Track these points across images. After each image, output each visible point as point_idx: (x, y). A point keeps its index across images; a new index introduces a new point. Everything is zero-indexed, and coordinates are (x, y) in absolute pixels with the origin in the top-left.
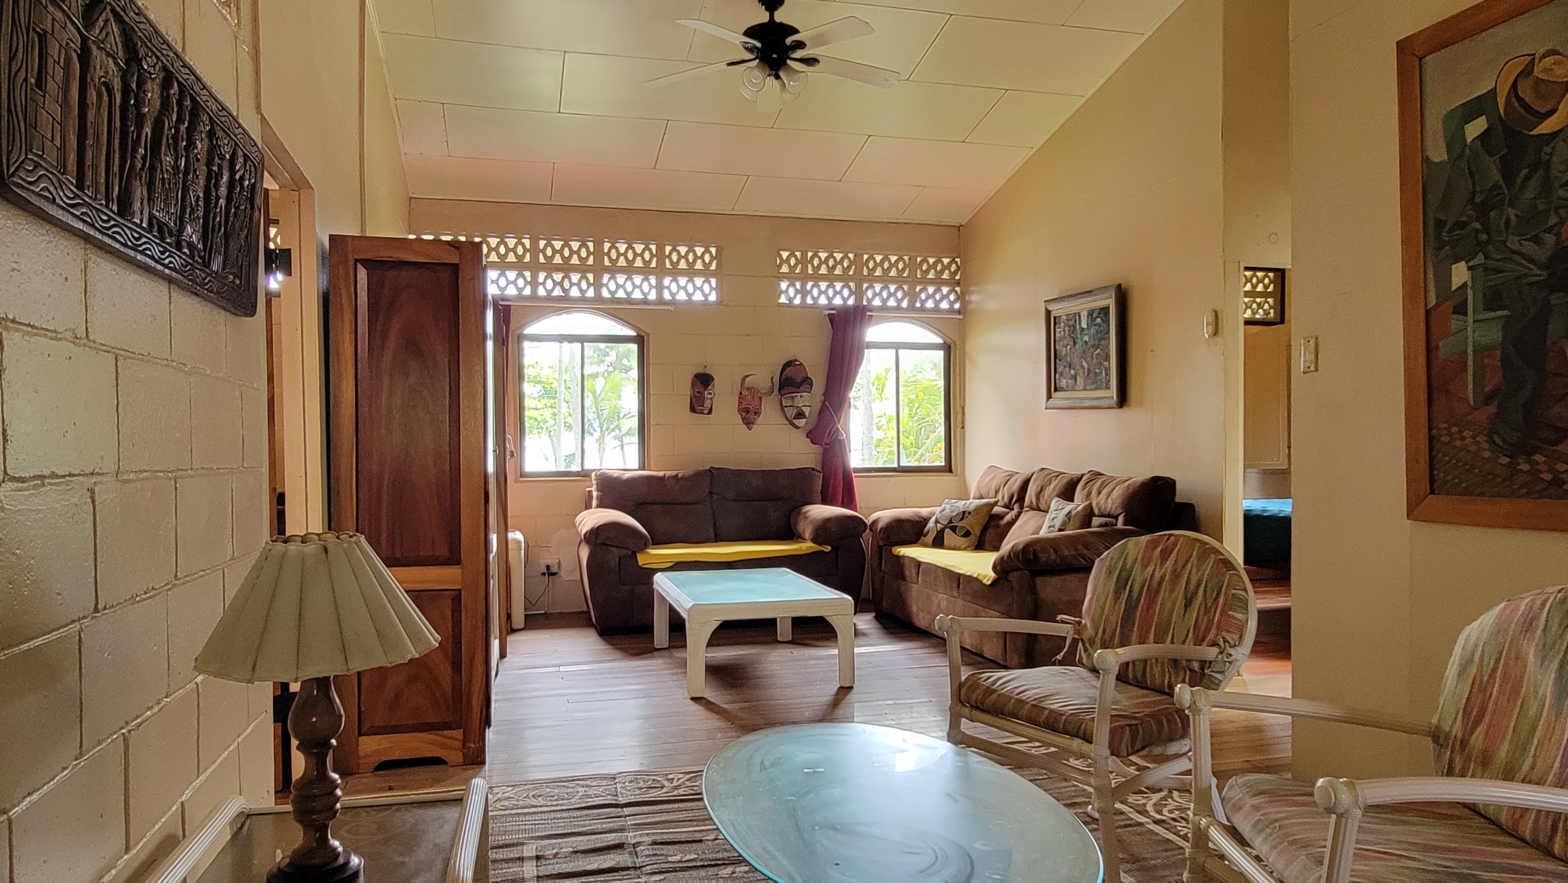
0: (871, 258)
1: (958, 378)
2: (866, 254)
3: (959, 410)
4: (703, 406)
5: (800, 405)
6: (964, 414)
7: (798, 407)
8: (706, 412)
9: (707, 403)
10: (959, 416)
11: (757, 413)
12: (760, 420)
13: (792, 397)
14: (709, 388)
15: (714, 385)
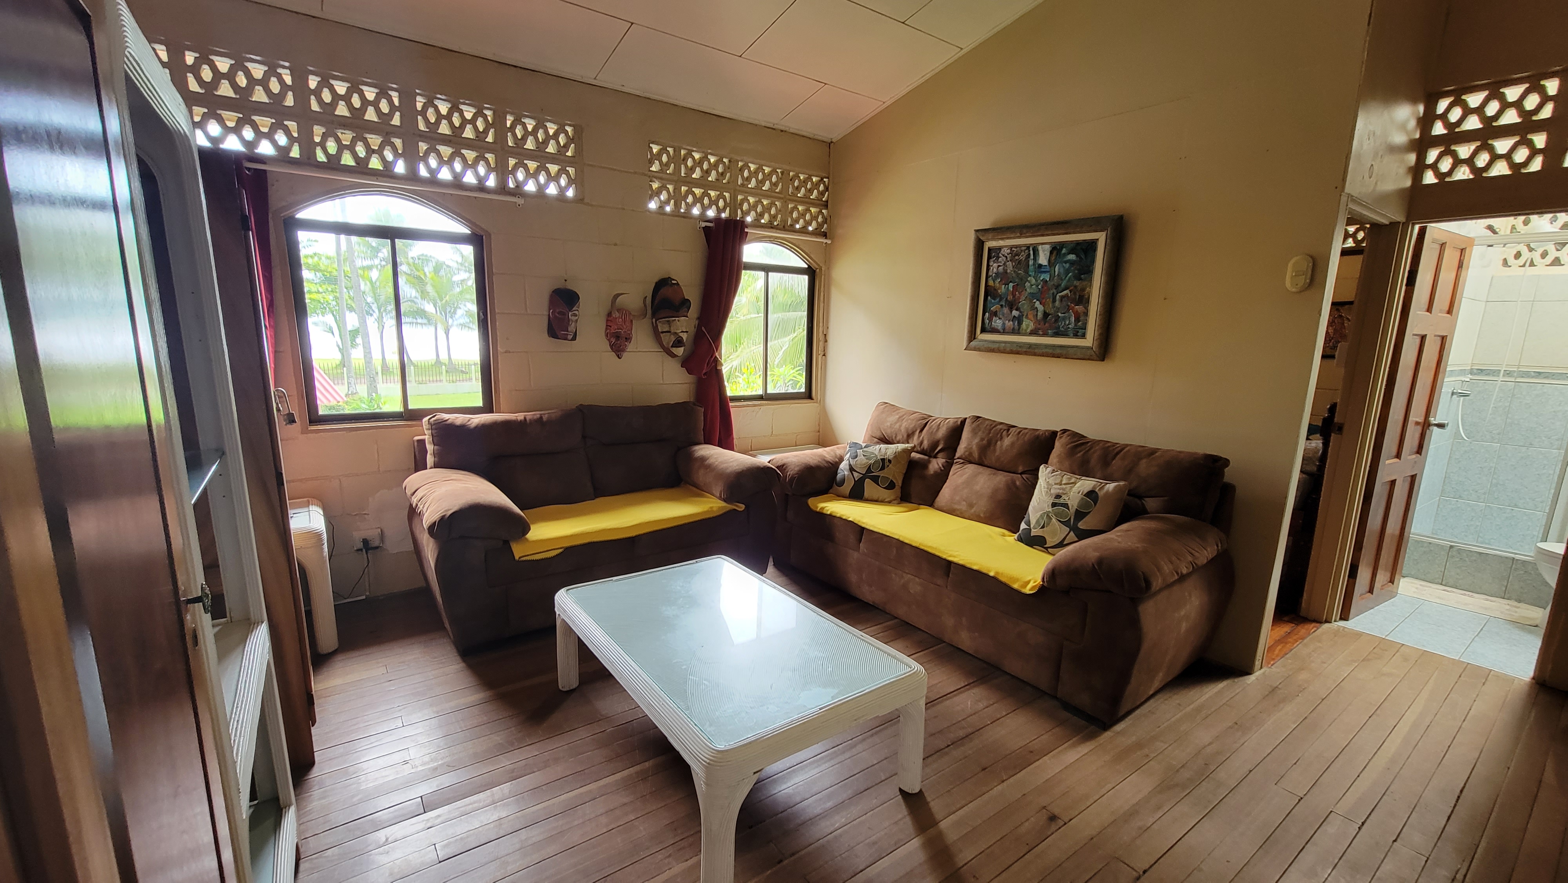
0: (746, 166)
1: (822, 305)
2: (741, 161)
3: (821, 337)
4: (568, 331)
5: (678, 331)
6: (826, 341)
7: (676, 333)
8: (570, 337)
9: (571, 328)
10: (821, 344)
11: (628, 339)
12: (631, 347)
13: (668, 321)
14: (574, 309)
15: (579, 304)
